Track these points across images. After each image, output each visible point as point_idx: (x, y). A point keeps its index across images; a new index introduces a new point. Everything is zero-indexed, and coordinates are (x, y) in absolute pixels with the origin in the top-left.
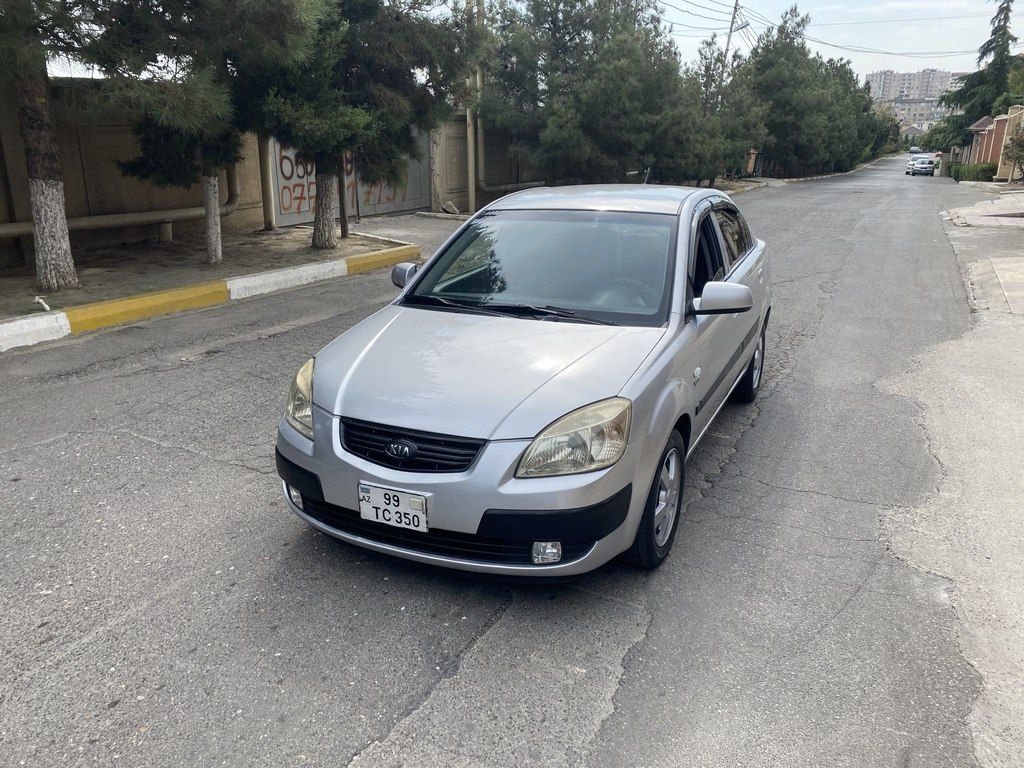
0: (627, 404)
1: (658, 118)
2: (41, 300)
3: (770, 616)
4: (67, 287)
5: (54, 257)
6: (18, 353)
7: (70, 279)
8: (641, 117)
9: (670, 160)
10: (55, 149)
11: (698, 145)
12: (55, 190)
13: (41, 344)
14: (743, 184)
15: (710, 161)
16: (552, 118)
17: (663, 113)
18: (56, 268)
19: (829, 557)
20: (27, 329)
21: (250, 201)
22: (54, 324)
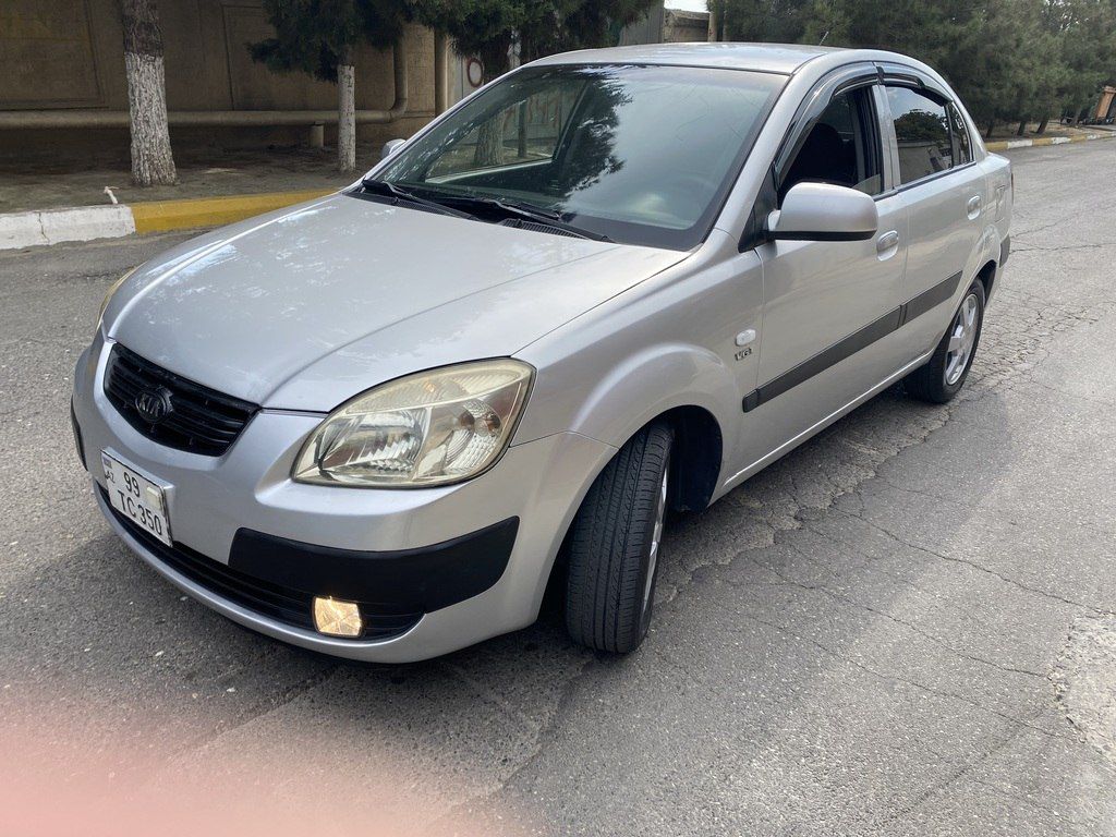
0: (525, 373)
1: (961, 29)
2: (110, 192)
3: (757, 794)
4: (161, 182)
5: (148, 145)
6: (69, 248)
7: (165, 173)
8: (938, 28)
9: (978, 90)
10: (154, 17)
11: (1021, 71)
12: (151, 67)
13: (97, 240)
14: (1089, 131)
15: (1037, 94)
16: (811, 22)
17: (970, 24)
18: (150, 159)
19: (936, 693)
20: (81, 222)
21: (424, 108)
22: (116, 219)
